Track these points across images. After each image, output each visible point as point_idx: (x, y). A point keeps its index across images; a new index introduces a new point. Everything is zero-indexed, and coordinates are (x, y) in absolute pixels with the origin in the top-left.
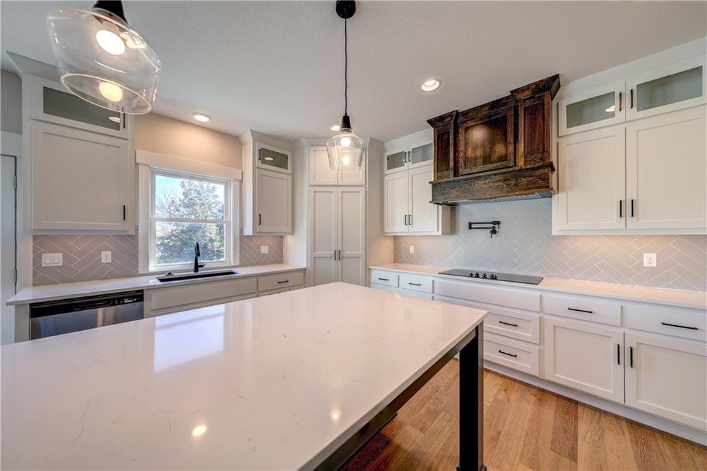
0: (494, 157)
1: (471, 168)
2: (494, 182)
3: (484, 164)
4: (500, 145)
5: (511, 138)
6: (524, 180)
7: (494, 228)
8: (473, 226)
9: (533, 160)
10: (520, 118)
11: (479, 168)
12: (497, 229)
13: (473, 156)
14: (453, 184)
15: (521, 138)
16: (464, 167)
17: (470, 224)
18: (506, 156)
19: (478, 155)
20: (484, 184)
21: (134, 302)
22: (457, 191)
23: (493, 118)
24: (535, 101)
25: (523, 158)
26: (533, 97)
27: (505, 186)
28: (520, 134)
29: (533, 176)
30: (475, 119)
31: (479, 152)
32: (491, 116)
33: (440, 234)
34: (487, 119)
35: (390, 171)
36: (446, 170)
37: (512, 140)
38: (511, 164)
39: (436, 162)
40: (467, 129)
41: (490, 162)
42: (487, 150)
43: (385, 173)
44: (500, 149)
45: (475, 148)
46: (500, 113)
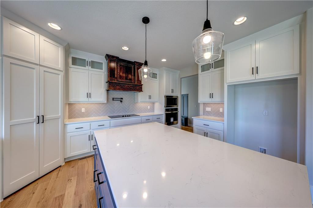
0: (128, 78)
2: (130, 87)
7: (121, 100)
9: (138, 82)
10: (136, 70)
11: (124, 80)
12: (122, 100)
13: (122, 75)
14: (117, 84)
16: (119, 78)
17: (113, 98)
18: (132, 79)
19: (124, 76)
20: (128, 86)
22: (119, 87)
25: (136, 81)
26: (138, 66)
28: (136, 74)
29: (139, 87)
30: (123, 63)
31: (124, 75)
32: (128, 65)
33: (106, 102)
34: (127, 65)
35: (73, 66)
36: (113, 77)
37: (133, 75)
38: (133, 82)
39: (109, 73)
40: (120, 65)
41: (127, 79)
42: (127, 75)
43: (69, 66)
44: (130, 76)
45: (123, 73)
46: (130, 65)
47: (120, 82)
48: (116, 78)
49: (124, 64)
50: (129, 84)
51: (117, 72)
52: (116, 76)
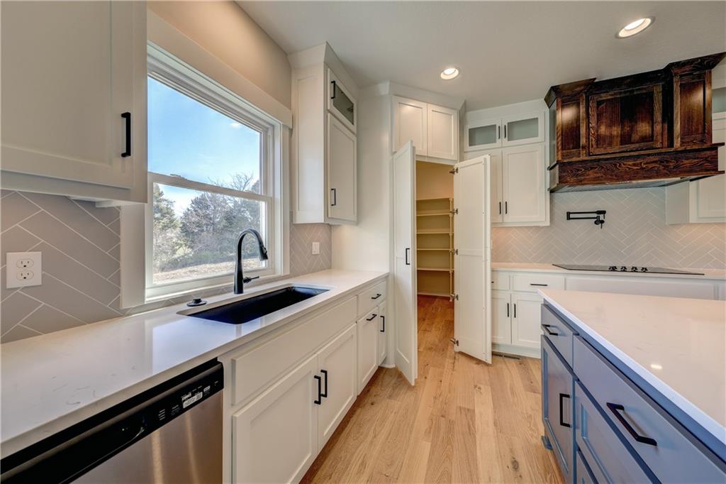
0: (635, 137)
1: (605, 148)
2: (647, 163)
3: (621, 145)
4: (644, 124)
5: (658, 116)
6: (686, 162)
7: (599, 217)
8: (572, 216)
9: (692, 141)
10: (675, 95)
11: (616, 148)
12: (602, 218)
13: (608, 134)
14: (589, 164)
15: (677, 117)
16: (595, 146)
17: (568, 214)
18: (652, 136)
19: (615, 133)
20: (634, 165)
21: (204, 398)
22: (595, 172)
23: (635, 93)
24: (693, 79)
25: (679, 139)
26: (691, 74)
27: (661, 168)
28: (675, 113)
29: (698, 158)
30: (611, 93)
31: (616, 131)
32: (633, 91)
33: (548, 224)
34: (628, 94)
35: (473, 148)
36: (573, 148)
37: (660, 119)
38: (659, 145)
39: (560, 138)
40: (599, 103)
41: (631, 143)
42: (627, 129)
43: (465, 151)
44: (643, 128)
45: (610, 126)
46: (645, 88)
47: (601, 157)
48: (584, 147)
49: (615, 94)
50: (638, 157)
51: (588, 128)
52: (583, 141)
